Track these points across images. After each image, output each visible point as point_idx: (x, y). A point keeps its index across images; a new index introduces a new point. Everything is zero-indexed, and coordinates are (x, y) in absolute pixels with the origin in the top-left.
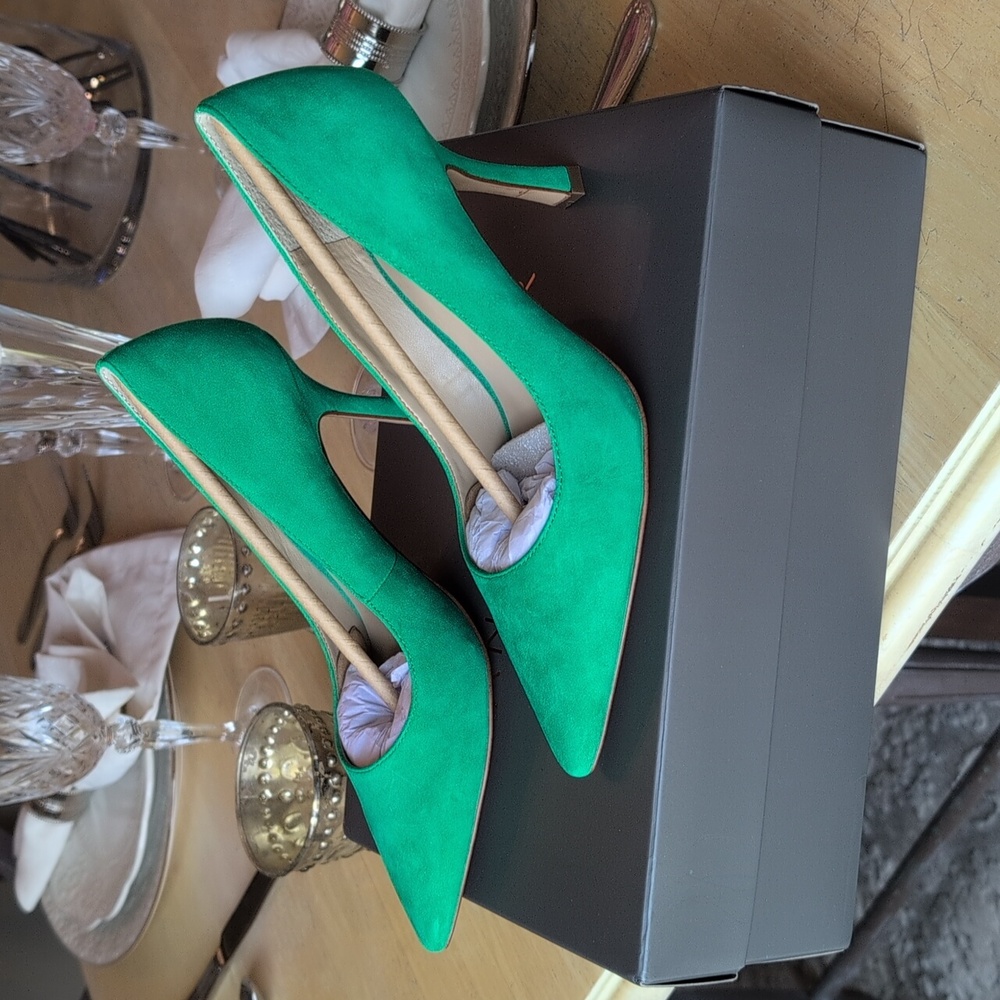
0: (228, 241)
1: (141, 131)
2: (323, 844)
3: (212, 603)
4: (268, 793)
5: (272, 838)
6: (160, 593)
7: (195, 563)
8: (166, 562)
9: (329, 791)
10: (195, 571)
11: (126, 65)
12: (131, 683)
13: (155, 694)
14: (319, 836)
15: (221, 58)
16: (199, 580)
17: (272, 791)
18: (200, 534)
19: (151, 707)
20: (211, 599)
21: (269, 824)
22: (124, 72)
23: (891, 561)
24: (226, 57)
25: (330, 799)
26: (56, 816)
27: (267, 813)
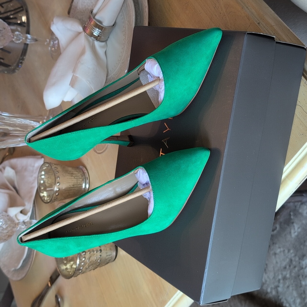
0: (54, 84)
3: (48, 190)
6: (32, 176)
7: (43, 177)
8: (34, 166)
10: (42, 179)
11: (22, 7)
13: (30, 208)
15: (52, 23)
16: (44, 182)
19: (29, 211)
20: (47, 189)
22: (21, 9)
23: (284, 172)
24: (53, 23)
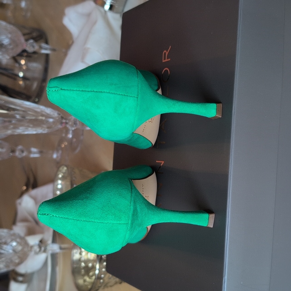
1: (41, 48)
2: (102, 281)
4: (83, 264)
5: (85, 281)
9: (102, 261)
12: (42, 232)
14: (99, 278)
17: (85, 263)
18: (60, 176)
21: (84, 275)
25: (103, 263)
26: (22, 282)
27: (83, 271)
